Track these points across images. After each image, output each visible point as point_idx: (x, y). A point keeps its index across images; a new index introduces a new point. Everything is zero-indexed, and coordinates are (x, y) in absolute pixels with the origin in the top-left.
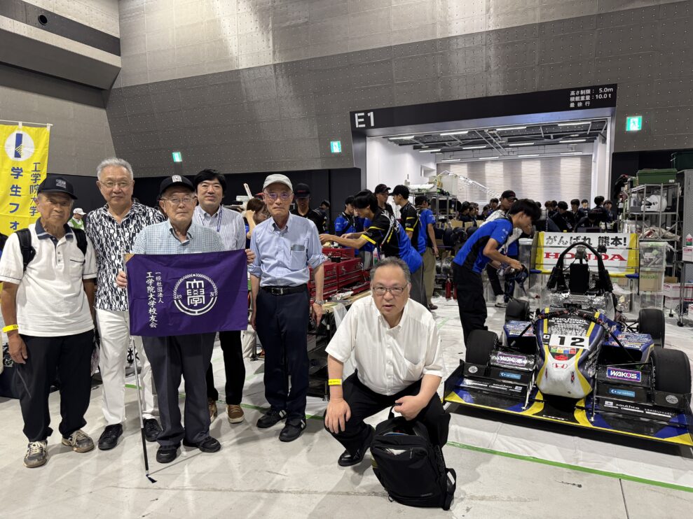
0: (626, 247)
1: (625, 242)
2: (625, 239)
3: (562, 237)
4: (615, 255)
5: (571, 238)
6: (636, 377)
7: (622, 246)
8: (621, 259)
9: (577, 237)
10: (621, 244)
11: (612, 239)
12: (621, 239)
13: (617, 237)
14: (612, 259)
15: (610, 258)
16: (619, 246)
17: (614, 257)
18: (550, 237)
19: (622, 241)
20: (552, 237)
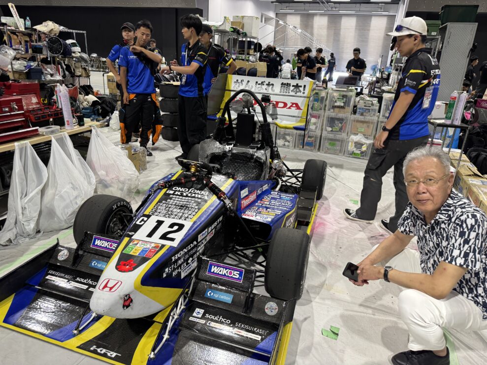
0: (305, 95)
1: (304, 90)
2: (305, 86)
3: (248, 81)
4: (293, 104)
5: (257, 82)
6: (238, 276)
7: (301, 94)
8: (298, 107)
9: (262, 82)
10: (300, 91)
11: (293, 86)
12: (301, 86)
13: (297, 84)
14: (289, 108)
15: (288, 107)
16: (299, 94)
17: (291, 106)
18: (237, 80)
19: (301, 89)
20: (240, 81)
